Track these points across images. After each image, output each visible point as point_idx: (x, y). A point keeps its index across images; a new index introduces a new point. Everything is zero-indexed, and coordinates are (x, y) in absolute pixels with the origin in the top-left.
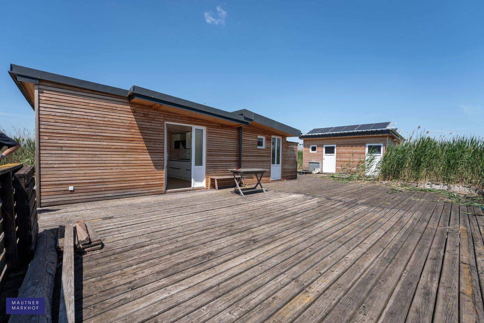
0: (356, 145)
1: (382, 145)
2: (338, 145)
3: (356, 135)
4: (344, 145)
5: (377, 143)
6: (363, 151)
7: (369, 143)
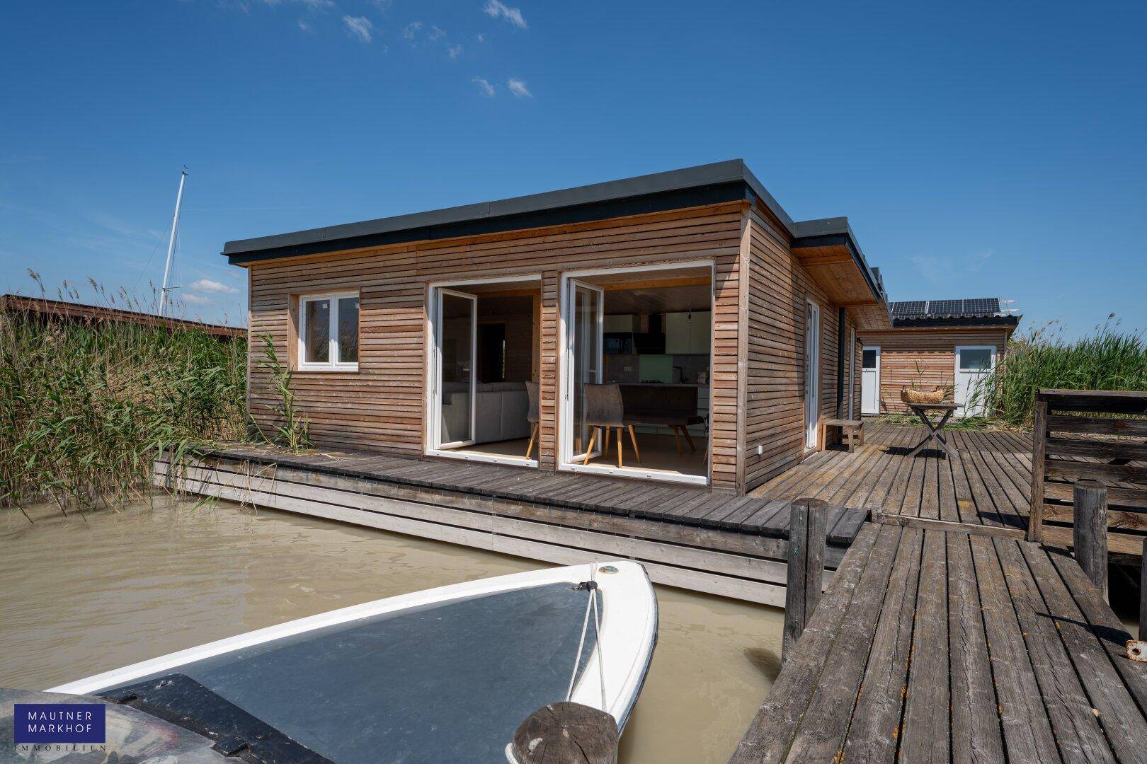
0: (932, 348)
1: (993, 348)
2: (886, 349)
3: (934, 325)
4: (900, 348)
5: (982, 345)
6: (949, 362)
7: (963, 345)
